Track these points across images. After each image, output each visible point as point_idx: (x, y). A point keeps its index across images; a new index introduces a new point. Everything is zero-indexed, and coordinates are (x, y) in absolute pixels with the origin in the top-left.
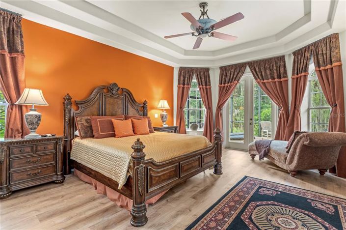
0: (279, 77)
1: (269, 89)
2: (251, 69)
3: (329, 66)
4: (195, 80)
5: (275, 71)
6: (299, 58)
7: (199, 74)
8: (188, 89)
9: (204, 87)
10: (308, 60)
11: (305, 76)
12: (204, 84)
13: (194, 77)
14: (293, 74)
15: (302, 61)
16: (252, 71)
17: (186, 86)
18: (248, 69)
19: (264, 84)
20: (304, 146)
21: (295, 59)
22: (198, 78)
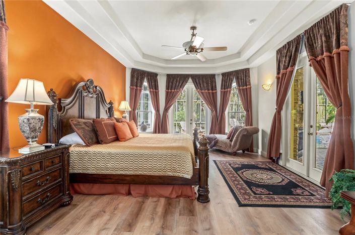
0: (212, 90)
1: (206, 98)
2: (193, 81)
3: (245, 87)
4: (145, 84)
5: (210, 85)
6: (226, 78)
7: (149, 77)
8: (140, 90)
9: (154, 90)
10: (232, 81)
11: (230, 91)
12: (154, 88)
13: (145, 80)
14: (221, 89)
15: (228, 81)
16: (194, 83)
17: (138, 88)
18: (190, 80)
19: (202, 93)
20: (243, 135)
21: (222, 78)
22: (148, 82)
